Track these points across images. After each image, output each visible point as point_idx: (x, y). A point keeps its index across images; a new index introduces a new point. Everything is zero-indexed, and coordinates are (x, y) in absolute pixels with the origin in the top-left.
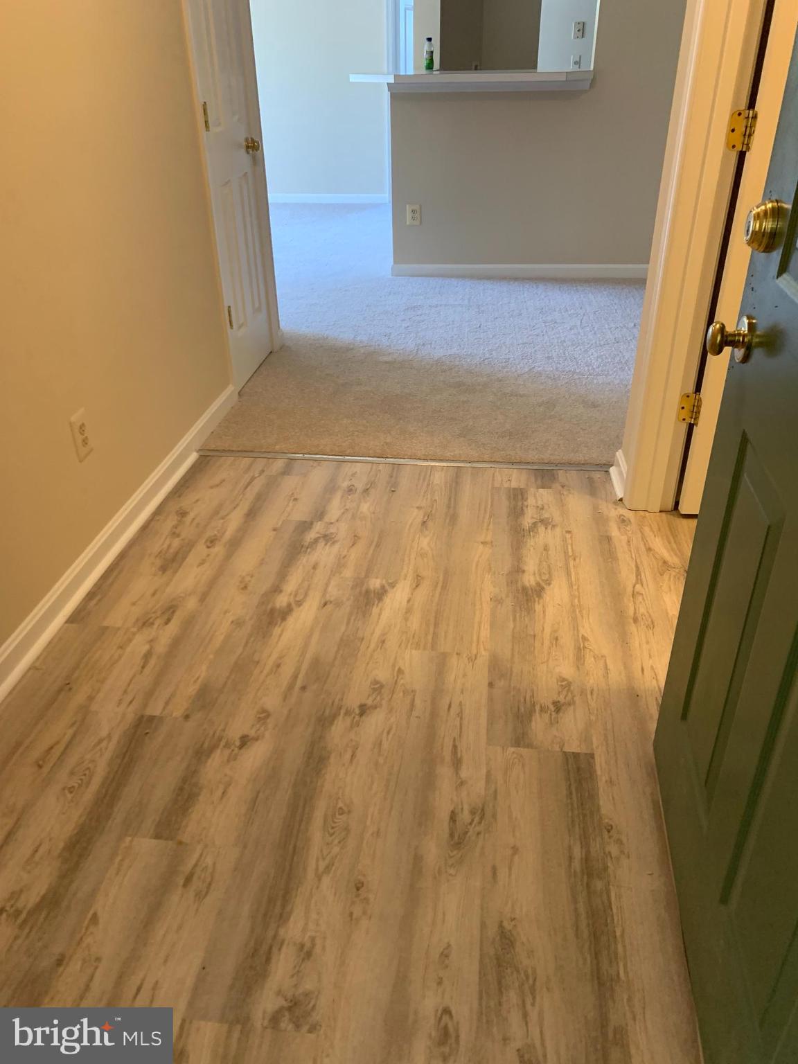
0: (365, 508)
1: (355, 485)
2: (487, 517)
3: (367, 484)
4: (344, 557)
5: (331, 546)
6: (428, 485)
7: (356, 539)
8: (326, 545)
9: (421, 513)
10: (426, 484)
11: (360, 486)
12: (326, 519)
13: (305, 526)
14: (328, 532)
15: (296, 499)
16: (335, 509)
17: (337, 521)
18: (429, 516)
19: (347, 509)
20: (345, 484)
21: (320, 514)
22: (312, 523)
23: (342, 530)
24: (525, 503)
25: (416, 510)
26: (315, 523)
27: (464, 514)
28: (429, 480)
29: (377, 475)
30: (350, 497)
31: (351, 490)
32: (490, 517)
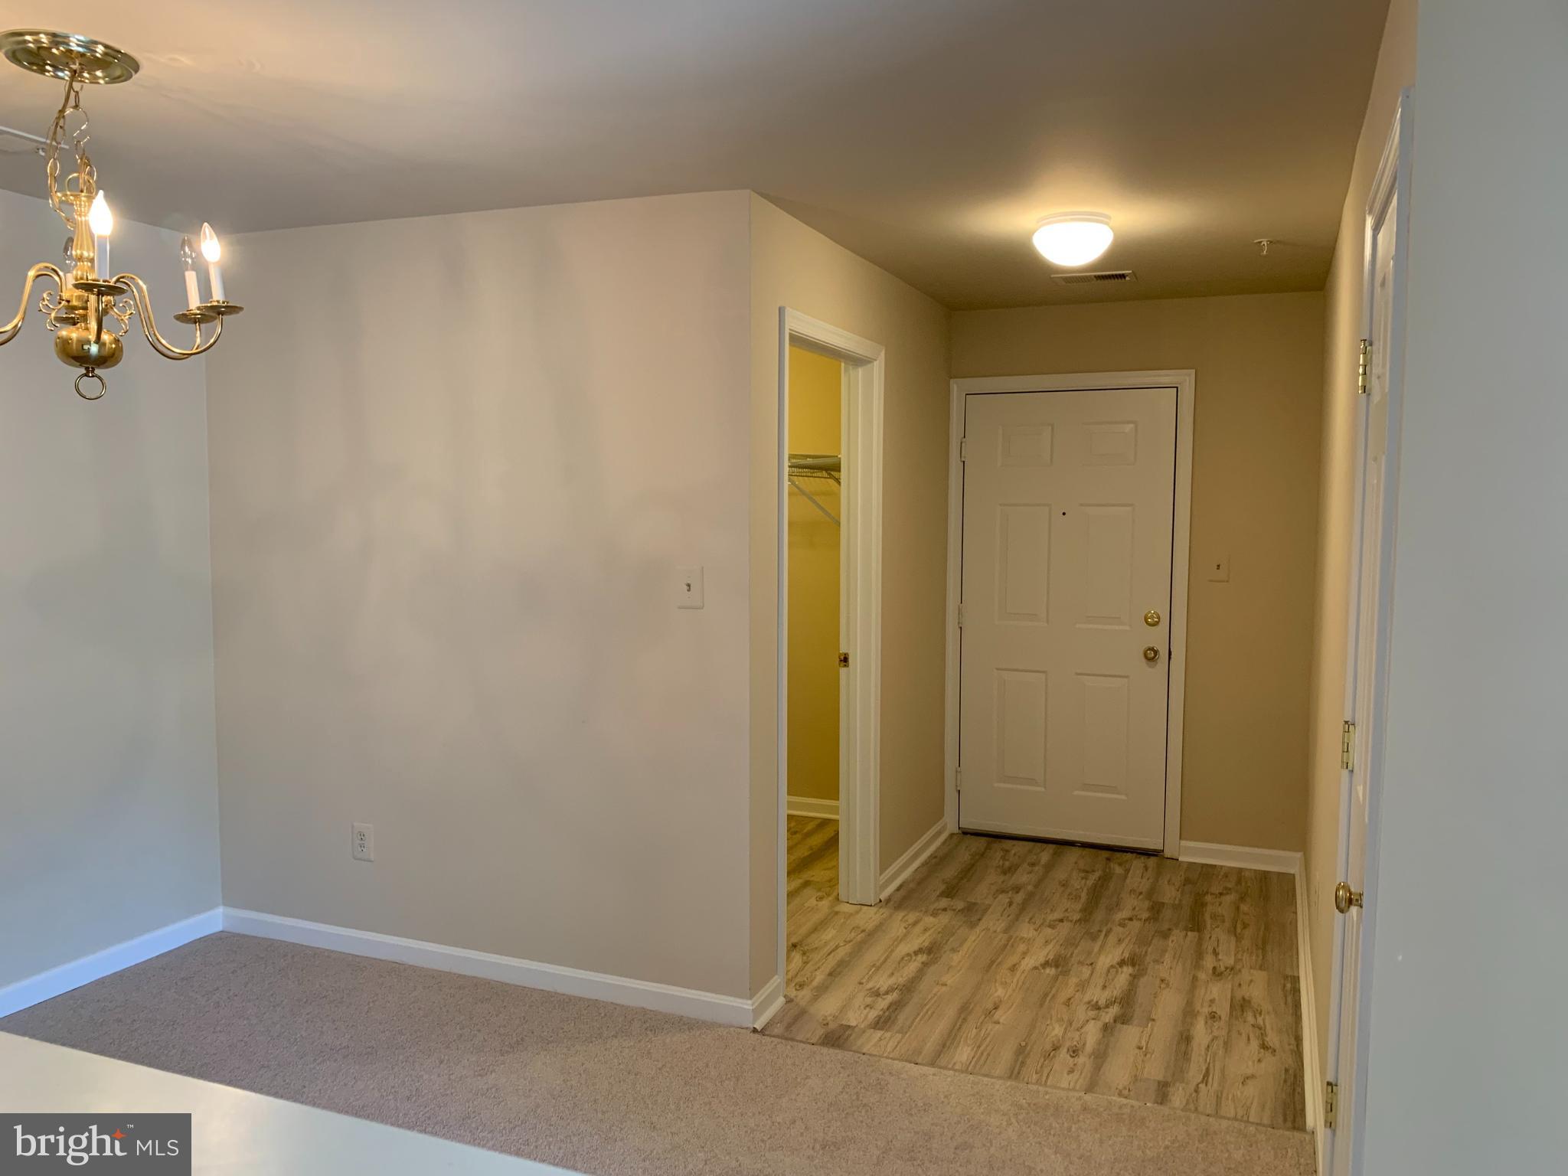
0: (1058, 1030)
1: (1068, 1056)
2: (927, 1007)
3: (1054, 1056)
4: (1078, 991)
5: (1093, 1000)
6: (979, 1047)
7: (1068, 1003)
8: (1097, 1002)
9: (996, 1017)
10: (982, 1048)
11: (1063, 1054)
12: (1100, 1024)
13: (1123, 1019)
14: (1097, 1011)
15: (1140, 1048)
16: (1092, 1034)
17: (1088, 1021)
18: (989, 1014)
19: (1078, 1030)
20: (1081, 1060)
21: (1106, 1028)
22: (1115, 1021)
23: (1081, 1013)
24: (881, 1013)
25: (1001, 1021)
26: (1112, 1021)
27: (950, 1012)
28: (976, 1052)
29: (1042, 1067)
30: (1075, 1043)
31: (1075, 1052)
32: (925, 1005)
